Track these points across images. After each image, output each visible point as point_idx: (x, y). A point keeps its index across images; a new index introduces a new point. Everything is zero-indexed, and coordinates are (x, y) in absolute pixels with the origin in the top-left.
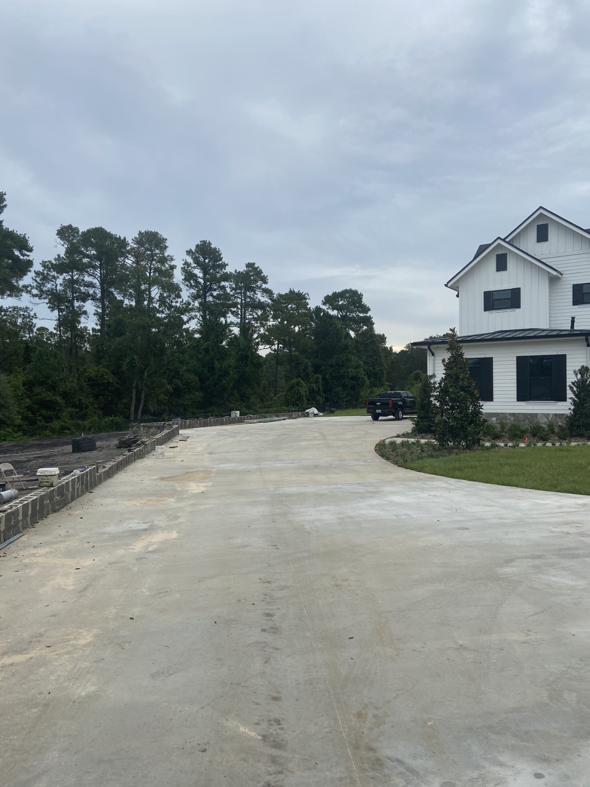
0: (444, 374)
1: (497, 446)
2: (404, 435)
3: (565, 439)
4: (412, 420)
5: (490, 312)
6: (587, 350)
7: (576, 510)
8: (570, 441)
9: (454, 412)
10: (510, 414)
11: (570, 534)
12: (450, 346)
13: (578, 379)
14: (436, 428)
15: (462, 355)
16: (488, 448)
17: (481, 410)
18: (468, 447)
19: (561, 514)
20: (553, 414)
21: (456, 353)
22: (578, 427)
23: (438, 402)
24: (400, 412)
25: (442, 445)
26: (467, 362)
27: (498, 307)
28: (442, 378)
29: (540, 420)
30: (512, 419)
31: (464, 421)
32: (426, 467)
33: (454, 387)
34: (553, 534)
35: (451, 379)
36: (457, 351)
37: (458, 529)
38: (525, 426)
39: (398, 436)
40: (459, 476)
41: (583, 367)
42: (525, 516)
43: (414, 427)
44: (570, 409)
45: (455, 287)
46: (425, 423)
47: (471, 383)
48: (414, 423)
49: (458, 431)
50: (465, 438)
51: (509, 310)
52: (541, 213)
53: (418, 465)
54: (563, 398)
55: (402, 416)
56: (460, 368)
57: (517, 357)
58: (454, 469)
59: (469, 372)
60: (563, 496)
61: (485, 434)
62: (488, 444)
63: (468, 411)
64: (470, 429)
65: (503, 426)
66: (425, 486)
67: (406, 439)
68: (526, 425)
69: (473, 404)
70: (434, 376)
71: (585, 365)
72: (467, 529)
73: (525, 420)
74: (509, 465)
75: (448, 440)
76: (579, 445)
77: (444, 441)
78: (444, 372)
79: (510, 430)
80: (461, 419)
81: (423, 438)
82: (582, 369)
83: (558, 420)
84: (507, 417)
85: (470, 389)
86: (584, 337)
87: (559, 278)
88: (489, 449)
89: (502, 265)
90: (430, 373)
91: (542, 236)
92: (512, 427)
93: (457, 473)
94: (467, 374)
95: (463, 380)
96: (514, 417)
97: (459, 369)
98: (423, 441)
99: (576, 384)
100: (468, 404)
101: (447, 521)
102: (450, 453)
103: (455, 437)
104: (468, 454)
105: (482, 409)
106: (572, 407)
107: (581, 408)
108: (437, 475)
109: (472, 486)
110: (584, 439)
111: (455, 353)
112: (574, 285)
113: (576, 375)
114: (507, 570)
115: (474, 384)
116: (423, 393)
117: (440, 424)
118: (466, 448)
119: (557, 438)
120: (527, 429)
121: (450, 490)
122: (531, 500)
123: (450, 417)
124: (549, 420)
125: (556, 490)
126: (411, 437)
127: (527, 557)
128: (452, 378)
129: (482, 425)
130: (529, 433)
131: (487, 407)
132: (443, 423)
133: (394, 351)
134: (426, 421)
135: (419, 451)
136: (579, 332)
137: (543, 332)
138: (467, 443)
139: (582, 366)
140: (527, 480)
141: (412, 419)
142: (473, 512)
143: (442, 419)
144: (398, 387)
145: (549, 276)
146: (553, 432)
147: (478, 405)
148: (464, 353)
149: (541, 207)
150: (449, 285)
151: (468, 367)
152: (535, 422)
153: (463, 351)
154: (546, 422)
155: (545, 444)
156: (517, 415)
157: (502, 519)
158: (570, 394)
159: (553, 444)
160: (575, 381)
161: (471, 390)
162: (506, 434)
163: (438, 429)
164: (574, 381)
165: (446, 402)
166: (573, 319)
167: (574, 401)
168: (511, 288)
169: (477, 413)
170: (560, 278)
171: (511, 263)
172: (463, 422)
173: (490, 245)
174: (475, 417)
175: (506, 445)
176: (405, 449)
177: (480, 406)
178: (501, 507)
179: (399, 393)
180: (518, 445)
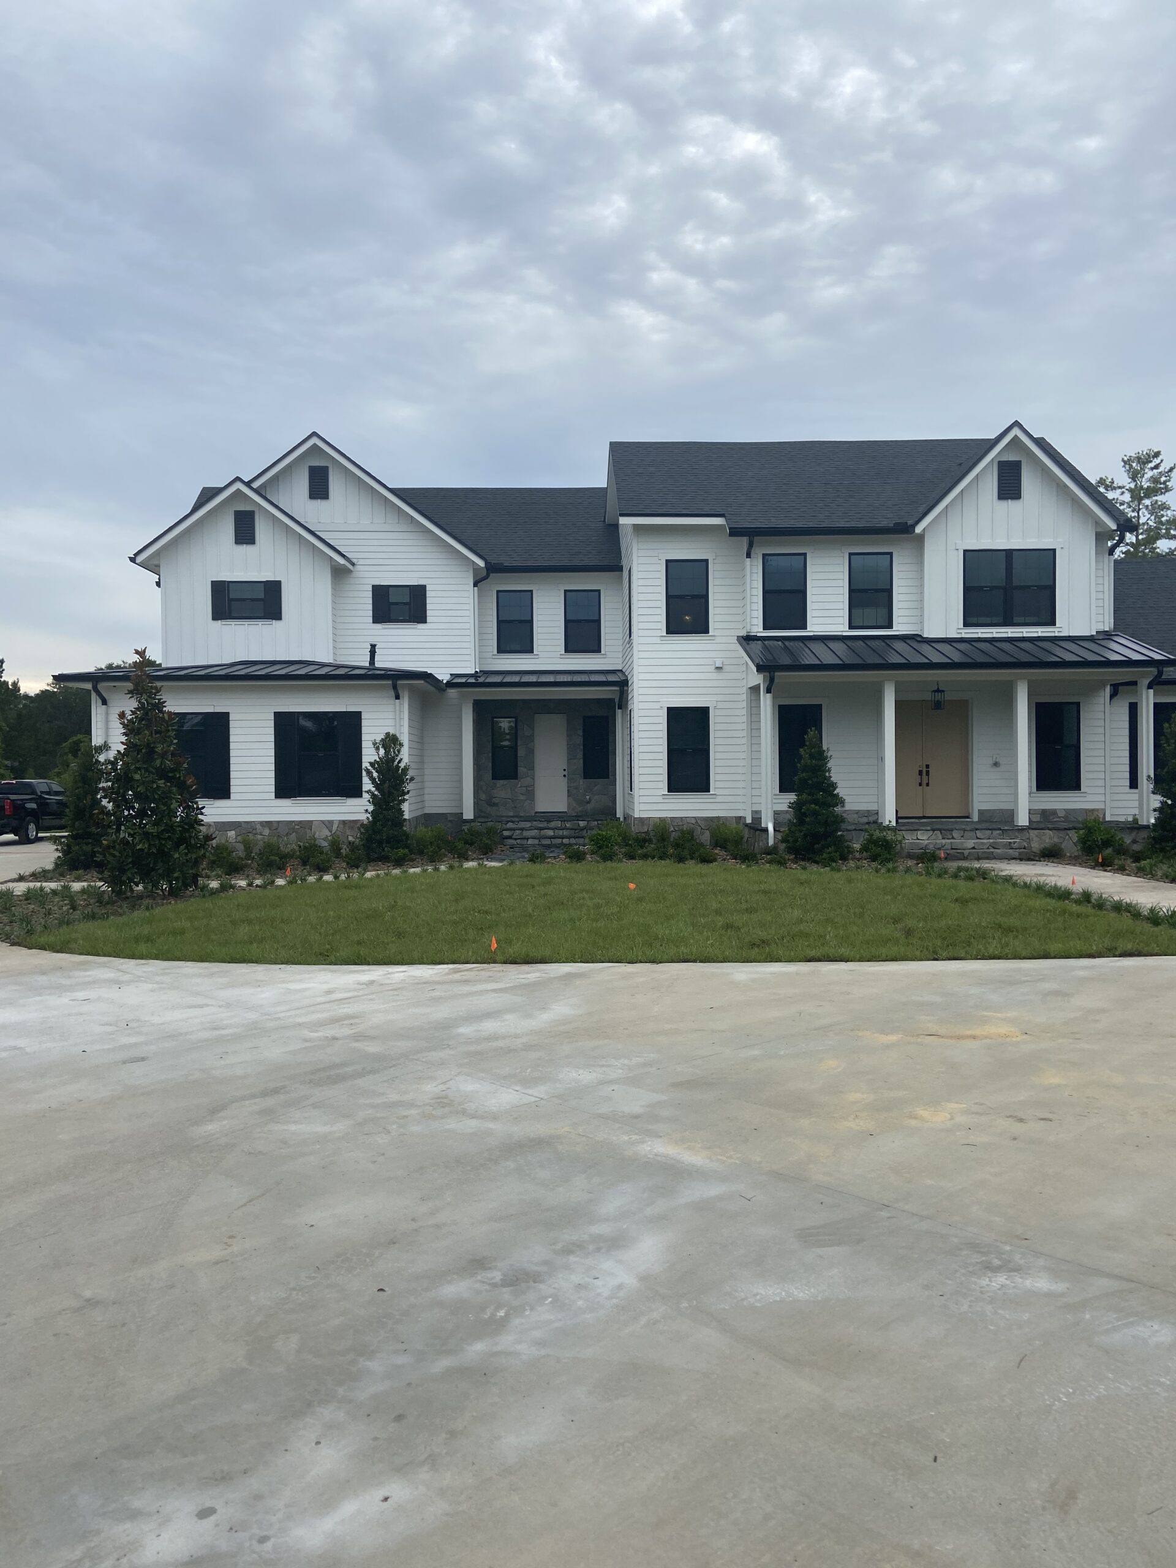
0: (122, 743)
1: (232, 887)
2: (35, 876)
3: (357, 867)
4: (55, 842)
5: (224, 622)
6: (395, 704)
7: (356, 994)
8: (366, 870)
9: (144, 822)
10: (261, 823)
11: (337, 1039)
12: (136, 685)
13: (380, 756)
14: (105, 856)
15: (160, 705)
16: (213, 892)
17: (200, 817)
18: (174, 893)
19: (327, 1005)
20: (339, 821)
21: (149, 700)
22: (380, 843)
23: (109, 802)
24: (32, 827)
25: (119, 893)
26: (171, 719)
27: (240, 615)
28: (118, 751)
29: (317, 833)
30: (266, 832)
31: (165, 839)
32: (75, 940)
33: (143, 771)
34: (308, 1044)
35: (138, 754)
36: (150, 697)
37: (124, 1062)
38: (289, 846)
39: (21, 879)
40: (144, 953)
41: (388, 734)
42: (265, 1017)
43: (59, 857)
44: (367, 810)
45: (151, 565)
46: (84, 847)
47: (180, 764)
48: (59, 847)
49: (152, 862)
50: (168, 875)
51: (260, 623)
52: (315, 444)
53: (58, 937)
54: (355, 792)
55: (37, 834)
56: (157, 732)
57: (275, 712)
58: (137, 940)
59: (175, 741)
60: (335, 971)
61: (212, 865)
62: (214, 884)
63: (173, 819)
64: (176, 856)
65: (248, 847)
66: (66, 982)
67: (39, 884)
68: (291, 844)
69: (184, 805)
70: (106, 747)
71: (392, 732)
72: (143, 1059)
73: (290, 834)
74: (250, 922)
75: (131, 880)
76: (378, 876)
77: (123, 883)
78: (124, 739)
79: (261, 854)
80: (158, 837)
81: (78, 879)
82: (386, 738)
83: (348, 832)
84: (256, 829)
85: (178, 776)
86: (390, 682)
87: (350, 571)
88: (215, 893)
89: (245, 533)
90: (97, 740)
91: (319, 489)
92: (265, 847)
93: (143, 948)
94: (172, 743)
95: (163, 755)
96: (270, 829)
97: (156, 734)
98: (77, 886)
99: (376, 766)
100: (174, 805)
101: (104, 1050)
102: (133, 907)
103: (146, 874)
104: (174, 907)
105: (202, 814)
106: (371, 808)
107: (385, 809)
108: (98, 955)
109: (169, 971)
110: (389, 864)
111: (146, 700)
112: (373, 586)
113: (377, 749)
114: (211, 1127)
115: (185, 765)
116: (80, 785)
117: (114, 847)
118: (169, 894)
119: (344, 865)
120: (293, 850)
121: (119, 983)
122: (279, 985)
123: (135, 833)
124: (333, 832)
125: (328, 962)
126: (50, 880)
127: (253, 1096)
128: (139, 751)
129: (202, 846)
130: (296, 859)
131: (213, 812)
132: (119, 845)
133: (22, 692)
134: (87, 844)
135: (65, 908)
136: (383, 672)
137: (321, 669)
138: (171, 884)
139: (386, 734)
140: (278, 948)
141: (55, 840)
142: (162, 1024)
143: (117, 838)
144: (31, 770)
145: (331, 565)
146: (338, 855)
147: (195, 806)
148: (165, 702)
149: (314, 434)
150: (139, 559)
151: (173, 730)
152: (308, 838)
153: (164, 696)
154: (327, 836)
155: (321, 877)
156: (275, 825)
157: (216, 1029)
158: (367, 785)
159: (336, 877)
160: (375, 760)
161: (180, 777)
162: (252, 863)
163: (110, 858)
164: (373, 761)
165: (126, 801)
166: (373, 647)
167: (373, 796)
168: (265, 580)
169: (193, 822)
170: (352, 571)
171: (262, 530)
172: (163, 842)
173: (219, 491)
174: (188, 831)
175: (250, 885)
176: (33, 906)
177: (198, 808)
178: (220, 1007)
179: (29, 785)
180: (273, 882)
